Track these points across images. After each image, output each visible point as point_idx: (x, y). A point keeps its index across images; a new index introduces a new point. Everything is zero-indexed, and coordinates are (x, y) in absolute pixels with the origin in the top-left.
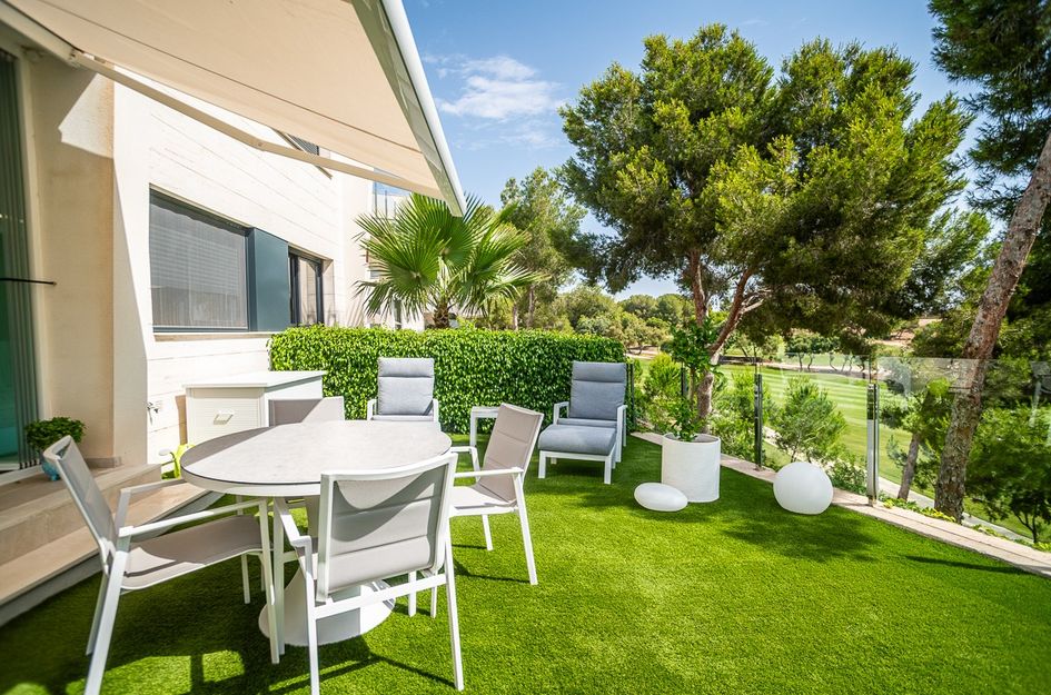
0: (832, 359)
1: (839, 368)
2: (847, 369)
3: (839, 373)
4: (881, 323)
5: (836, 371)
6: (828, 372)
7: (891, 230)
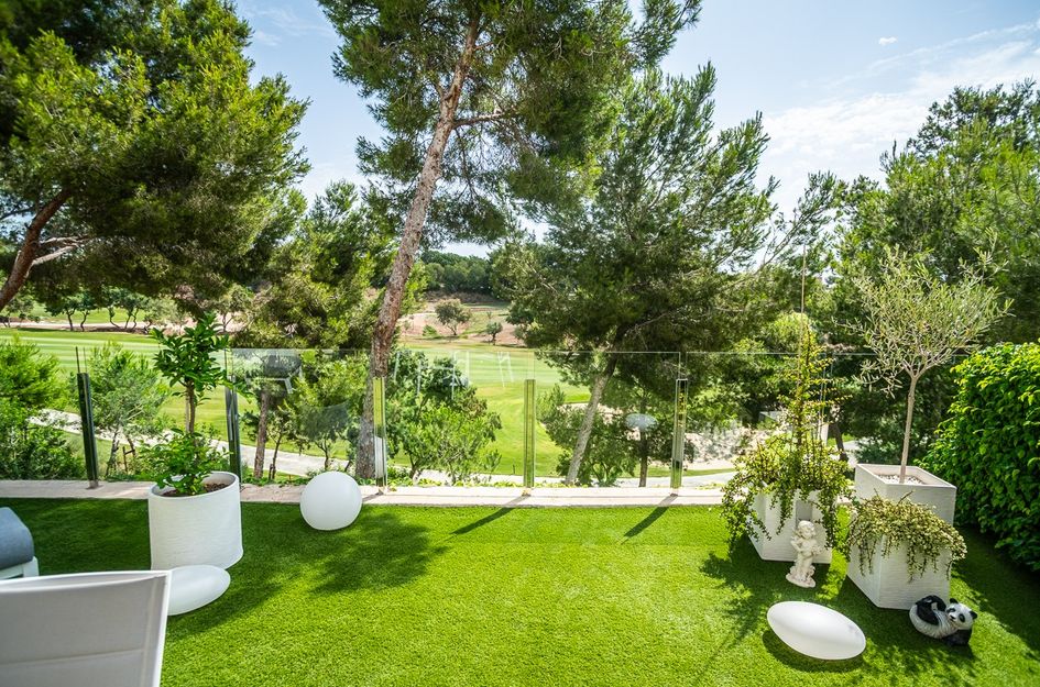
0: (112, 315)
1: (122, 325)
2: (131, 325)
3: (123, 330)
4: (215, 284)
5: (117, 329)
6: (108, 330)
7: (246, 196)
